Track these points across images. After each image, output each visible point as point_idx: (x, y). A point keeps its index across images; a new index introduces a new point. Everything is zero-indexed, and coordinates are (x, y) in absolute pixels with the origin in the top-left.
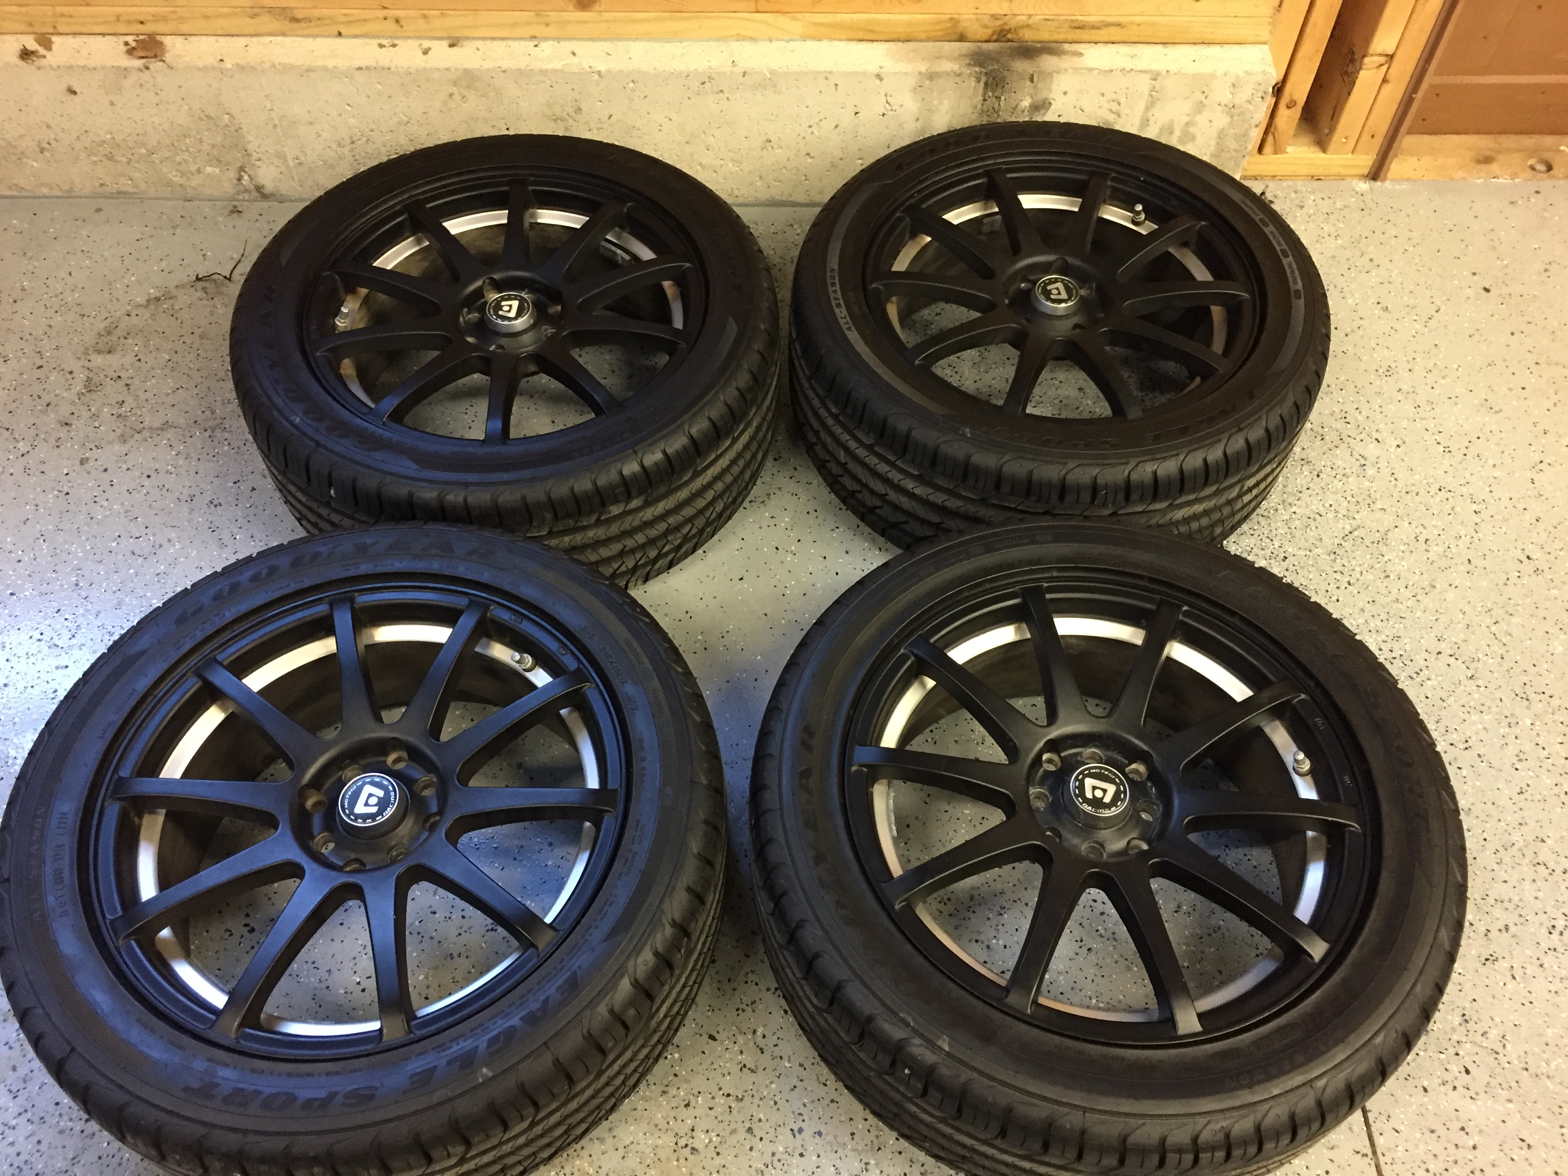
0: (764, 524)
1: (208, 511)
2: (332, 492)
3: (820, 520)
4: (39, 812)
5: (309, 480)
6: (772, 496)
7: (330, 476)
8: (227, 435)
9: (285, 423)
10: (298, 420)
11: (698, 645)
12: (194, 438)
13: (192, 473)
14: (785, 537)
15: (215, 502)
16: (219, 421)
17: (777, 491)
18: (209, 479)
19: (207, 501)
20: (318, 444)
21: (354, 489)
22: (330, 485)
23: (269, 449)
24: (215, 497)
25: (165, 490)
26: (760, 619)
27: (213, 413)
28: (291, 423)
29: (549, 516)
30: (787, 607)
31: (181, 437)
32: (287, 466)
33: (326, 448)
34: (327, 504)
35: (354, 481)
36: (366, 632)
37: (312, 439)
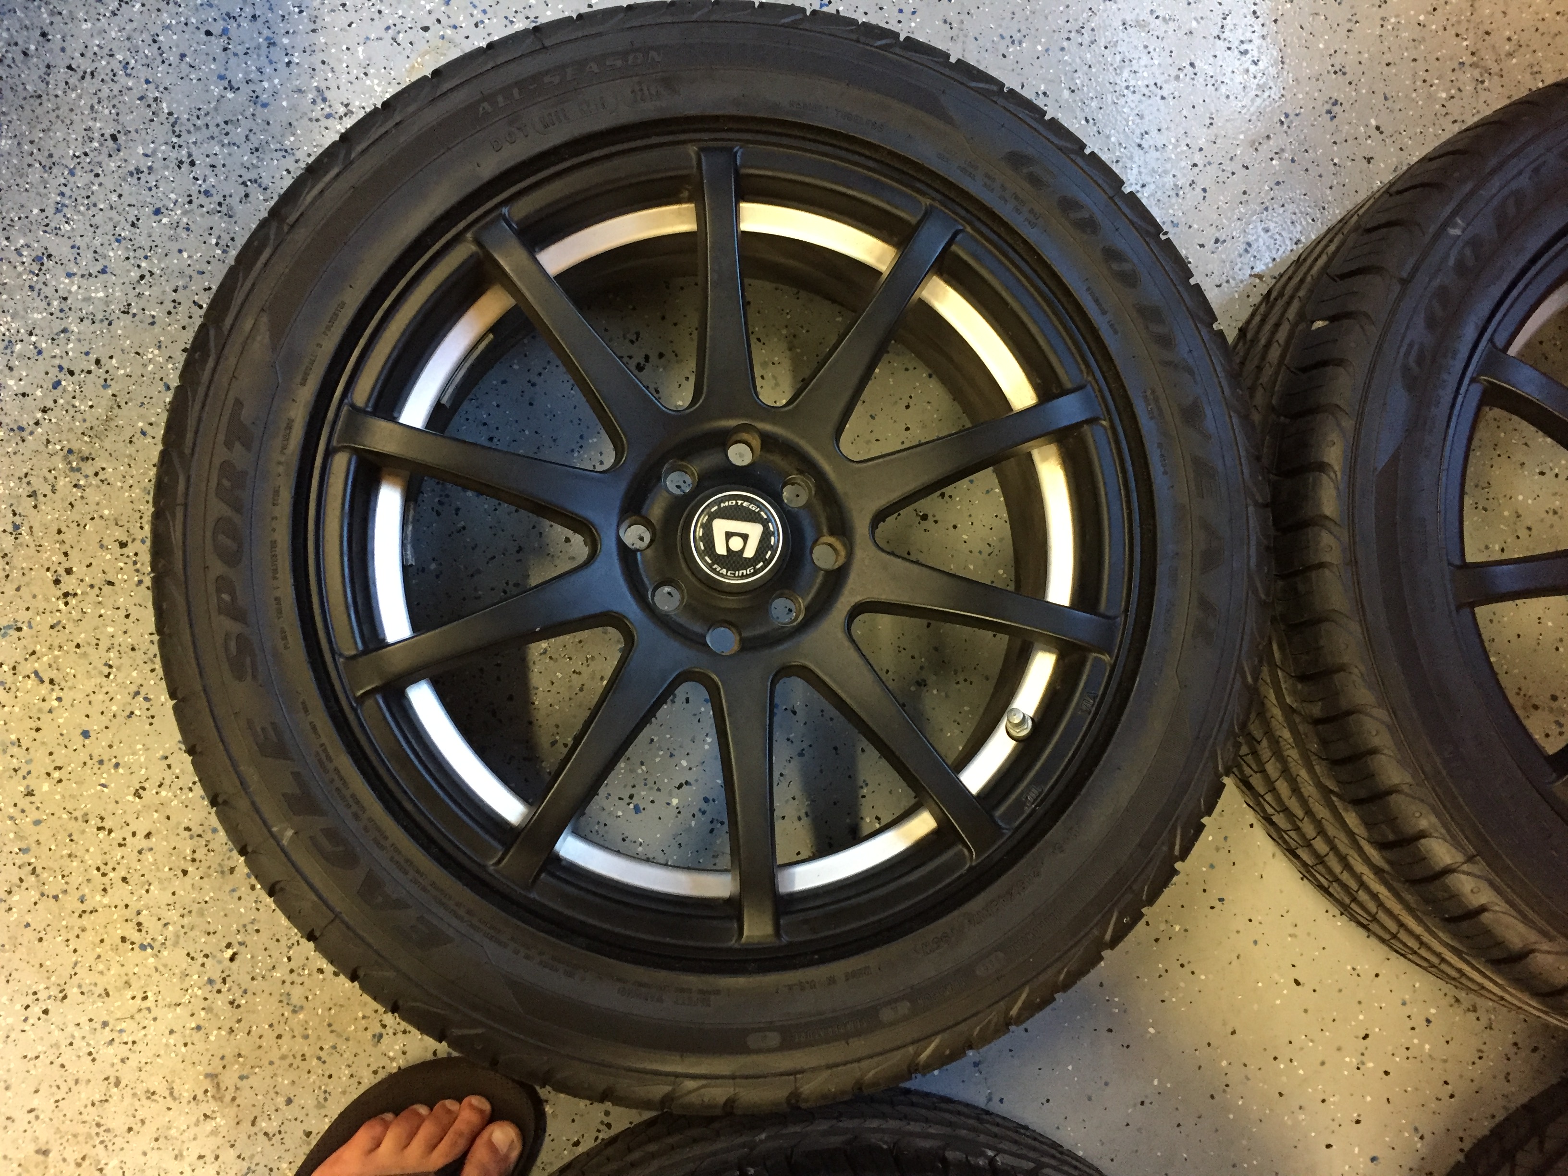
0: (1414, 1010)
1: (1319, 103)
2: (1319, 324)
3: (1433, 1105)
4: (653, 54)
5: (1343, 277)
6: (1472, 1016)
7: (1348, 315)
8: (1469, 89)
9: (1448, 209)
10: (1454, 232)
11: (1163, 927)
12: (1455, 41)
13: (1388, 57)
14: (1390, 1049)
15: (1337, 109)
16: (1495, 68)
17: (1484, 1021)
18: (1380, 87)
19: (1335, 96)
20: (1405, 283)
21: (1324, 363)
22: (1333, 319)
23: (1399, 192)
24: (1346, 106)
25: (1349, 26)
26: (1224, 1024)
27: (1510, 55)
28: (1448, 222)
29: (1316, 710)
30: (1252, 1067)
31: (1454, 19)
32: (1369, 231)
33: (1399, 299)
34: (1301, 316)
35: (1340, 362)
36: (1052, 449)
37: (1416, 269)
